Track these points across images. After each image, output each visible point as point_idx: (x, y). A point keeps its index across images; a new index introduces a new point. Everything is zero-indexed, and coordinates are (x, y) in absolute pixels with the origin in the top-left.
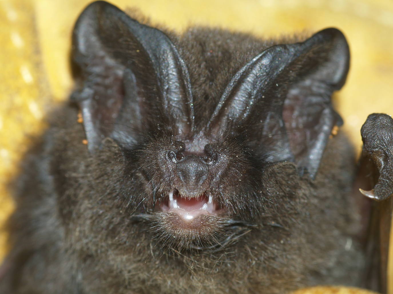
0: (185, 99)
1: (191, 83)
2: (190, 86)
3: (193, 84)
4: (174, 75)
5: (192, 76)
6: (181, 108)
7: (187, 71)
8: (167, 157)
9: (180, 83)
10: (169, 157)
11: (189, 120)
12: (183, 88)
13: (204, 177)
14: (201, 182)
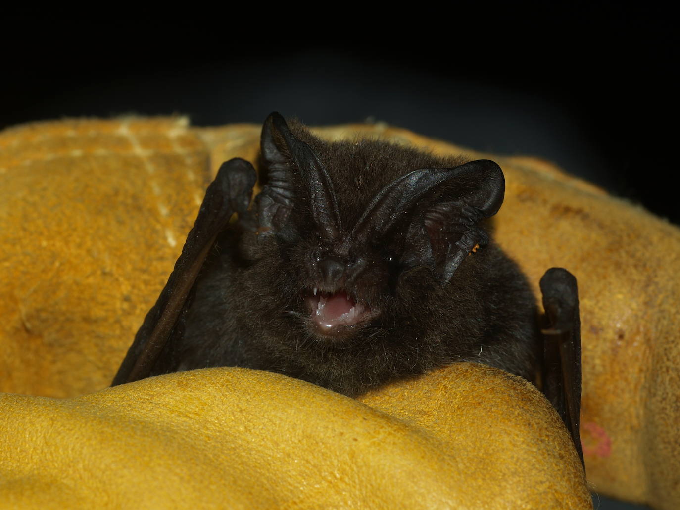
0: (331, 207)
1: (335, 191)
2: (334, 194)
3: (337, 192)
4: (320, 184)
5: (336, 185)
6: (329, 213)
7: (330, 181)
8: (312, 256)
9: (325, 192)
10: (314, 256)
11: (337, 224)
12: (329, 196)
13: (341, 275)
14: (336, 280)
